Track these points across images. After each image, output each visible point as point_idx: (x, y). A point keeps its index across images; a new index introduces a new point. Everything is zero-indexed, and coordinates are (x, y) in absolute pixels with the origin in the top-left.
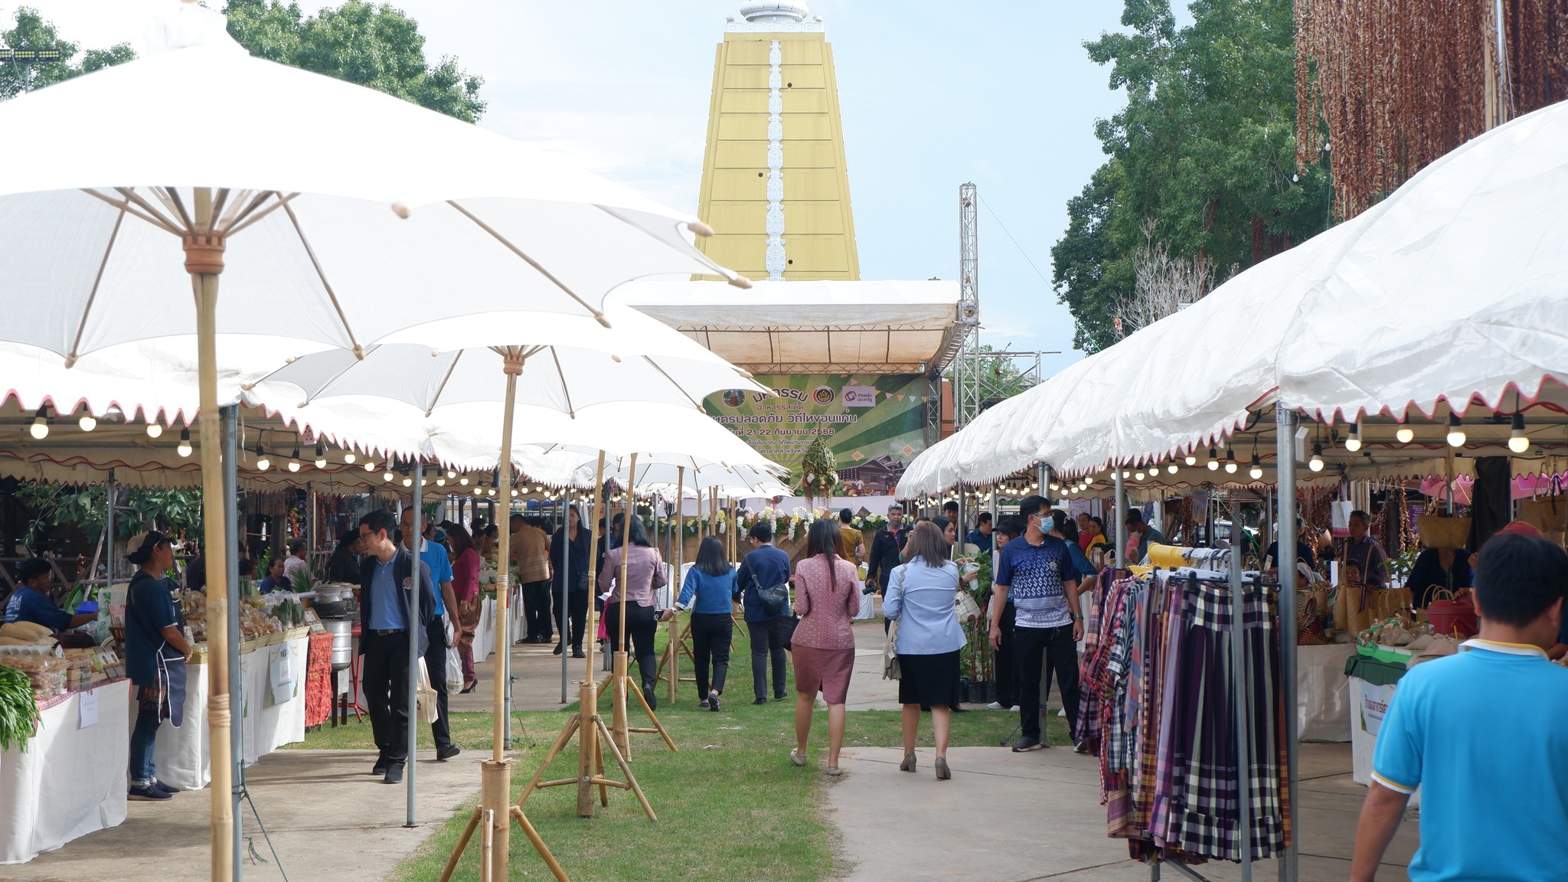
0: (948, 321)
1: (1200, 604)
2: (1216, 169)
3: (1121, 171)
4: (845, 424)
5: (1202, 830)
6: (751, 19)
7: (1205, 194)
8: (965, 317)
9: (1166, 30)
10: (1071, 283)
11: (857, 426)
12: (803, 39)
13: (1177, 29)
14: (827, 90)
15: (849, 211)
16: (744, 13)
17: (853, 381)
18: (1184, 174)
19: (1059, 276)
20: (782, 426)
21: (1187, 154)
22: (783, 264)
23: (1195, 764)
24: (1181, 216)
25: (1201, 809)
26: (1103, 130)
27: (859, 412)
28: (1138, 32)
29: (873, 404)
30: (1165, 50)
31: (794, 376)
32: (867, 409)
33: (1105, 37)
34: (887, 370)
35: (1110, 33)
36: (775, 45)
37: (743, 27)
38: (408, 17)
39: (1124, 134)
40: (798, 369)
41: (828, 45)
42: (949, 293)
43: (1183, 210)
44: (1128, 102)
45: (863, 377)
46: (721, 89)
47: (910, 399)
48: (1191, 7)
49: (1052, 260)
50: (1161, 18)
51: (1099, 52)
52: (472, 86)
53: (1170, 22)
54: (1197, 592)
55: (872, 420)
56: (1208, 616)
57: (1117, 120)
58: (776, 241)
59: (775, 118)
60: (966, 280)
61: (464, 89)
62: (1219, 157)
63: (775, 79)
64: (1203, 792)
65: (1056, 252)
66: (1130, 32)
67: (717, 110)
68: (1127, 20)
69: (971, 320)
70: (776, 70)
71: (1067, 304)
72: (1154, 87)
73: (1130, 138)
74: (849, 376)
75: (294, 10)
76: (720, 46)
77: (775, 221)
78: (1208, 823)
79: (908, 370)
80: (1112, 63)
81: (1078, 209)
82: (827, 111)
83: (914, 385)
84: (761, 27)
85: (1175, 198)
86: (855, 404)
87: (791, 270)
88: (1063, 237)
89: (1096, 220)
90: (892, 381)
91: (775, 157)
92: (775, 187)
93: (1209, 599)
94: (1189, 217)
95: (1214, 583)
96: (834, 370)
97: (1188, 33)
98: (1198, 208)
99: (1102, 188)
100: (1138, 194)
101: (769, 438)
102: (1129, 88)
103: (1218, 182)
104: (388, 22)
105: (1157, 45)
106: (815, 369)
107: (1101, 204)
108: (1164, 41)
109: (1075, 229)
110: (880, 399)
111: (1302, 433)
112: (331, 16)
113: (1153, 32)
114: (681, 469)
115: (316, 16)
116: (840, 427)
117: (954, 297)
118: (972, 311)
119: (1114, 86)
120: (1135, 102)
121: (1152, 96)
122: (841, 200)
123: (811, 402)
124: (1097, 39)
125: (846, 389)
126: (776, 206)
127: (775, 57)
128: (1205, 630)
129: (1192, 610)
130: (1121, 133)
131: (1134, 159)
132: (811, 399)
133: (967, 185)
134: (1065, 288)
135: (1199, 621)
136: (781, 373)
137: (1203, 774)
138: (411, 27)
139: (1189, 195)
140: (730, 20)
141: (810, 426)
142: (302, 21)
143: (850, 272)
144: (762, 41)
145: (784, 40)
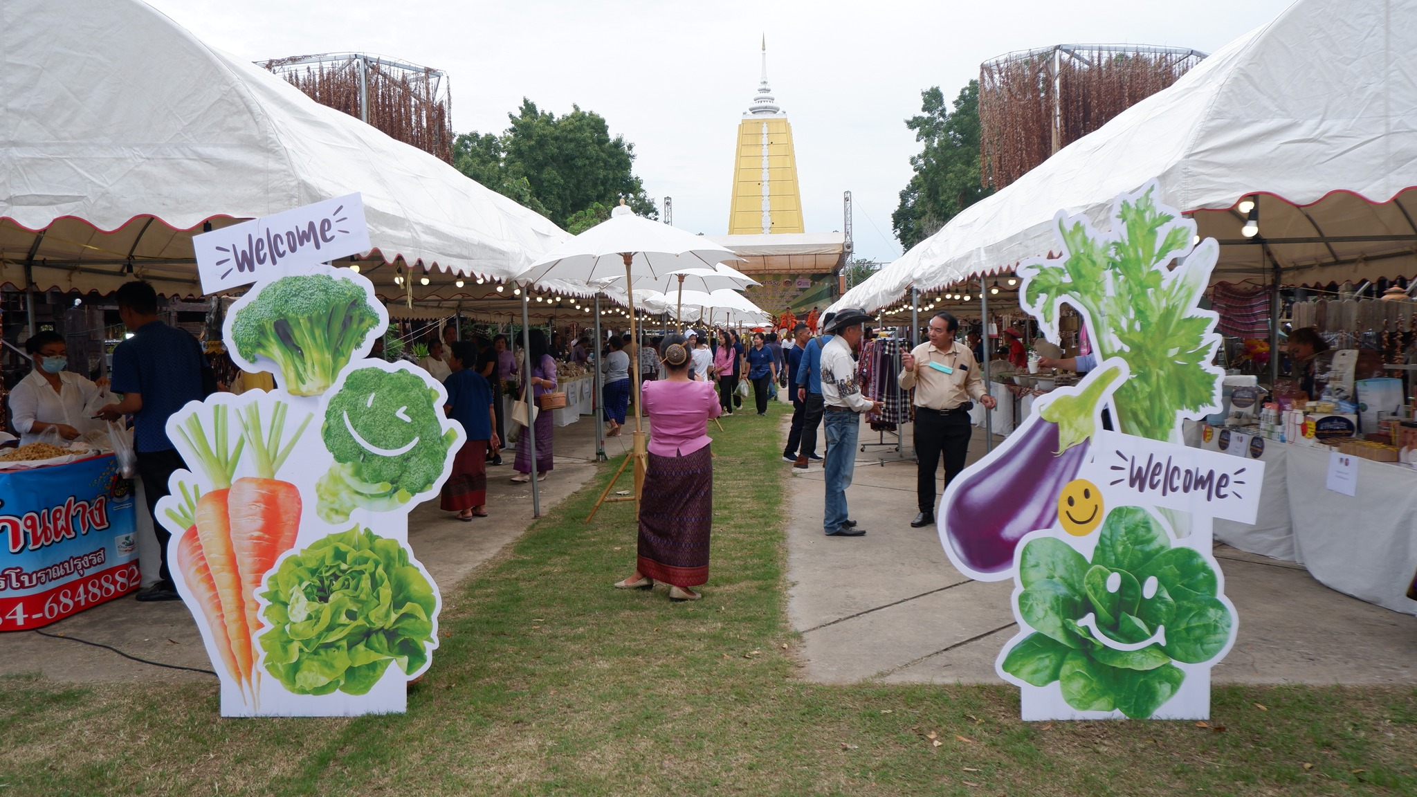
0: (839, 250)
1: (887, 348)
2: (964, 178)
3: (922, 179)
4: (798, 296)
5: (887, 414)
6: (754, 113)
7: (959, 190)
8: (847, 249)
9: (942, 114)
10: (901, 230)
11: (802, 296)
12: (777, 121)
13: (947, 113)
14: (789, 146)
15: (799, 199)
16: (751, 110)
17: (800, 277)
18: (949, 181)
19: (895, 227)
20: (769, 297)
21: (951, 172)
22: (769, 225)
23: (885, 395)
24: (948, 200)
25: (887, 408)
26: (913, 161)
27: (803, 290)
28: (929, 115)
29: (809, 287)
30: (942, 123)
31: (774, 275)
32: (807, 289)
33: (914, 118)
34: (815, 271)
35: (917, 116)
36: (765, 125)
37: (750, 116)
38: (601, 117)
39: (923, 162)
40: (776, 272)
41: (789, 124)
42: (840, 239)
43: (949, 198)
44: (924, 148)
45: (804, 275)
46: (741, 145)
47: (827, 285)
48: (954, 102)
49: (892, 219)
50: (940, 108)
51: (912, 124)
52: (630, 147)
53: (944, 110)
54: (886, 344)
55: (809, 294)
56: (889, 351)
57: (919, 156)
58: (766, 214)
59: (765, 158)
60: (847, 233)
61: (626, 148)
62: (965, 173)
63: (765, 140)
64: (887, 403)
65: (894, 216)
66: (926, 115)
67: (739, 155)
68: (924, 109)
69: (849, 250)
70: (765, 136)
71: (899, 239)
72: (936, 140)
73: (925, 164)
74: (799, 275)
75: (551, 116)
76: (740, 125)
77: (766, 205)
78: (889, 412)
79: (824, 271)
80: (917, 130)
81: (904, 196)
82: (789, 153)
83: (828, 278)
84: (759, 116)
85: (946, 192)
86: (801, 287)
87: (774, 228)
88: (897, 208)
89: (912, 201)
90: (817, 277)
91: (765, 176)
92: (765, 190)
93: (890, 346)
94: (951, 201)
95: (892, 341)
96: (792, 272)
97: (953, 115)
98: (956, 196)
99: (914, 186)
100: (929, 189)
101: (764, 302)
102: (925, 141)
103: (965, 184)
104: (592, 120)
105: (938, 121)
106: (784, 272)
107: (915, 193)
108: (941, 119)
109: (903, 205)
110: (812, 284)
111: (919, 296)
112: (568, 118)
113: (936, 115)
114: (728, 313)
115: (561, 118)
116: (794, 297)
117: (842, 241)
118: (849, 247)
119: (918, 140)
120: (927, 147)
121: (935, 145)
122: (796, 196)
123: (782, 286)
124: (911, 119)
125: (797, 280)
126: (766, 198)
127: (765, 130)
128: (888, 355)
129: (885, 349)
130: (921, 162)
131: (927, 173)
132: (782, 284)
133: (847, 192)
134: (898, 232)
135: (887, 353)
136: (769, 274)
137: (888, 398)
138: (603, 121)
139: (952, 190)
140: (744, 113)
141: (782, 297)
142: (554, 120)
143: (800, 229)
144: (759, 123)
145: (768, 122)
